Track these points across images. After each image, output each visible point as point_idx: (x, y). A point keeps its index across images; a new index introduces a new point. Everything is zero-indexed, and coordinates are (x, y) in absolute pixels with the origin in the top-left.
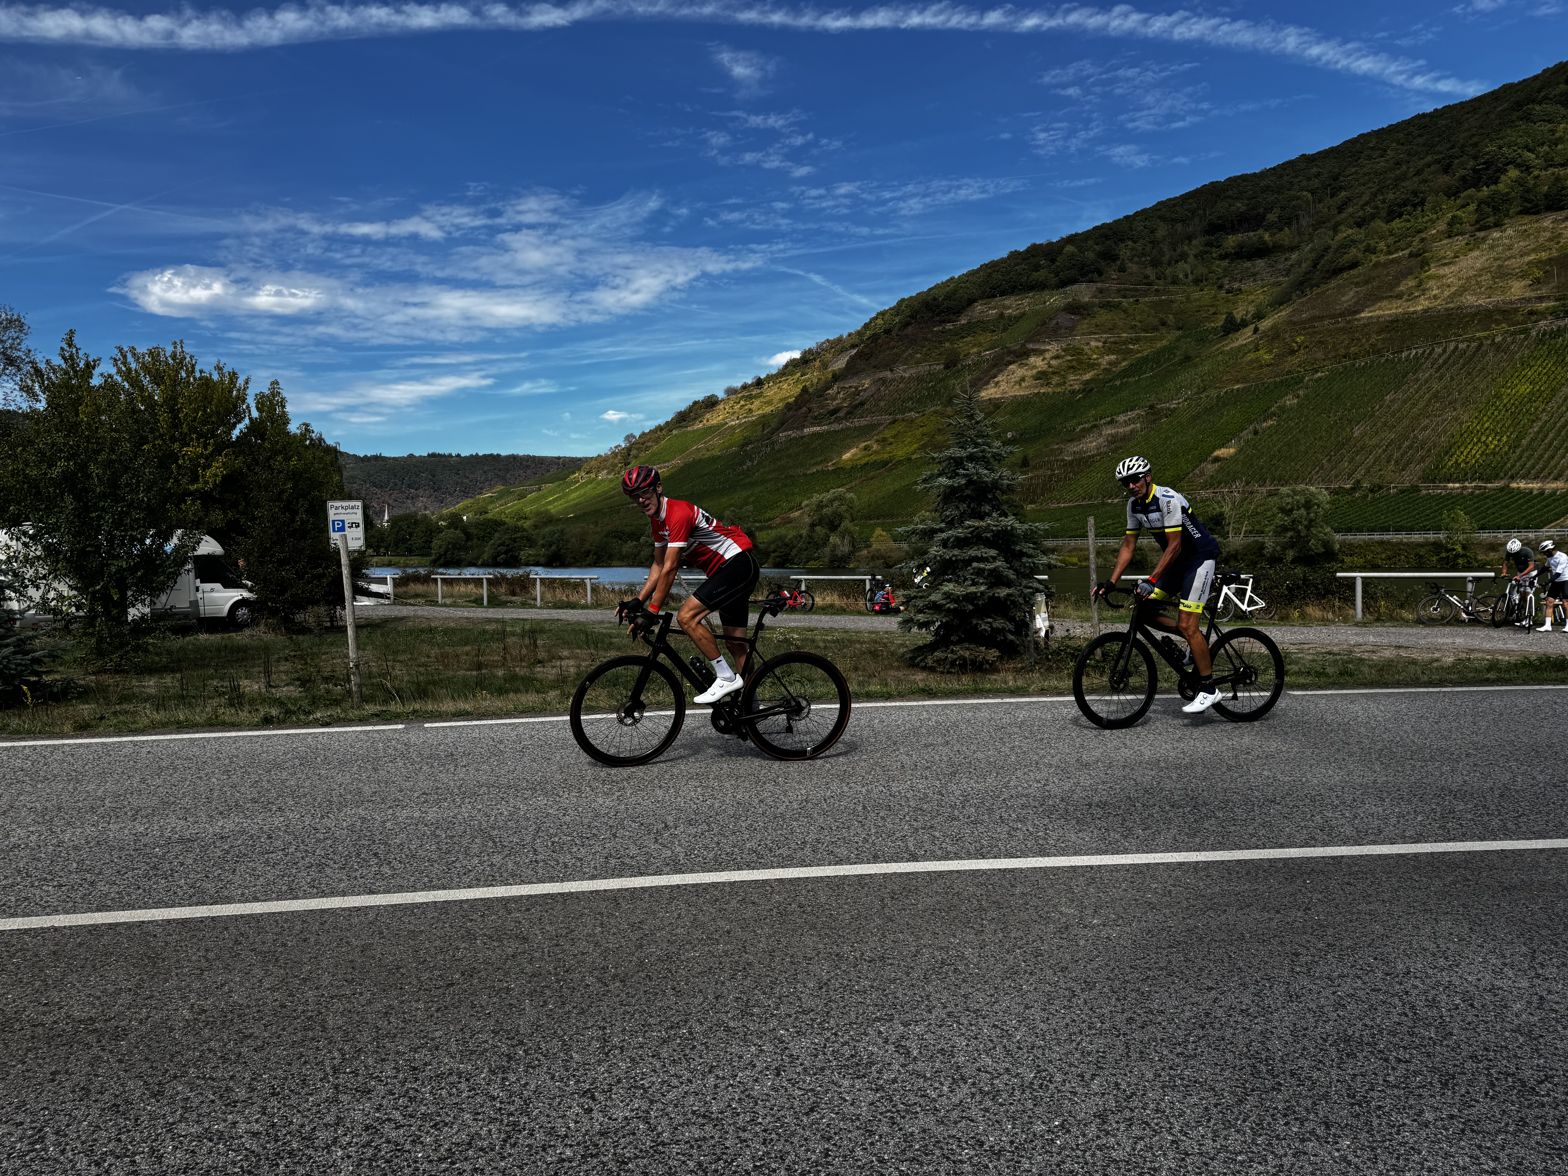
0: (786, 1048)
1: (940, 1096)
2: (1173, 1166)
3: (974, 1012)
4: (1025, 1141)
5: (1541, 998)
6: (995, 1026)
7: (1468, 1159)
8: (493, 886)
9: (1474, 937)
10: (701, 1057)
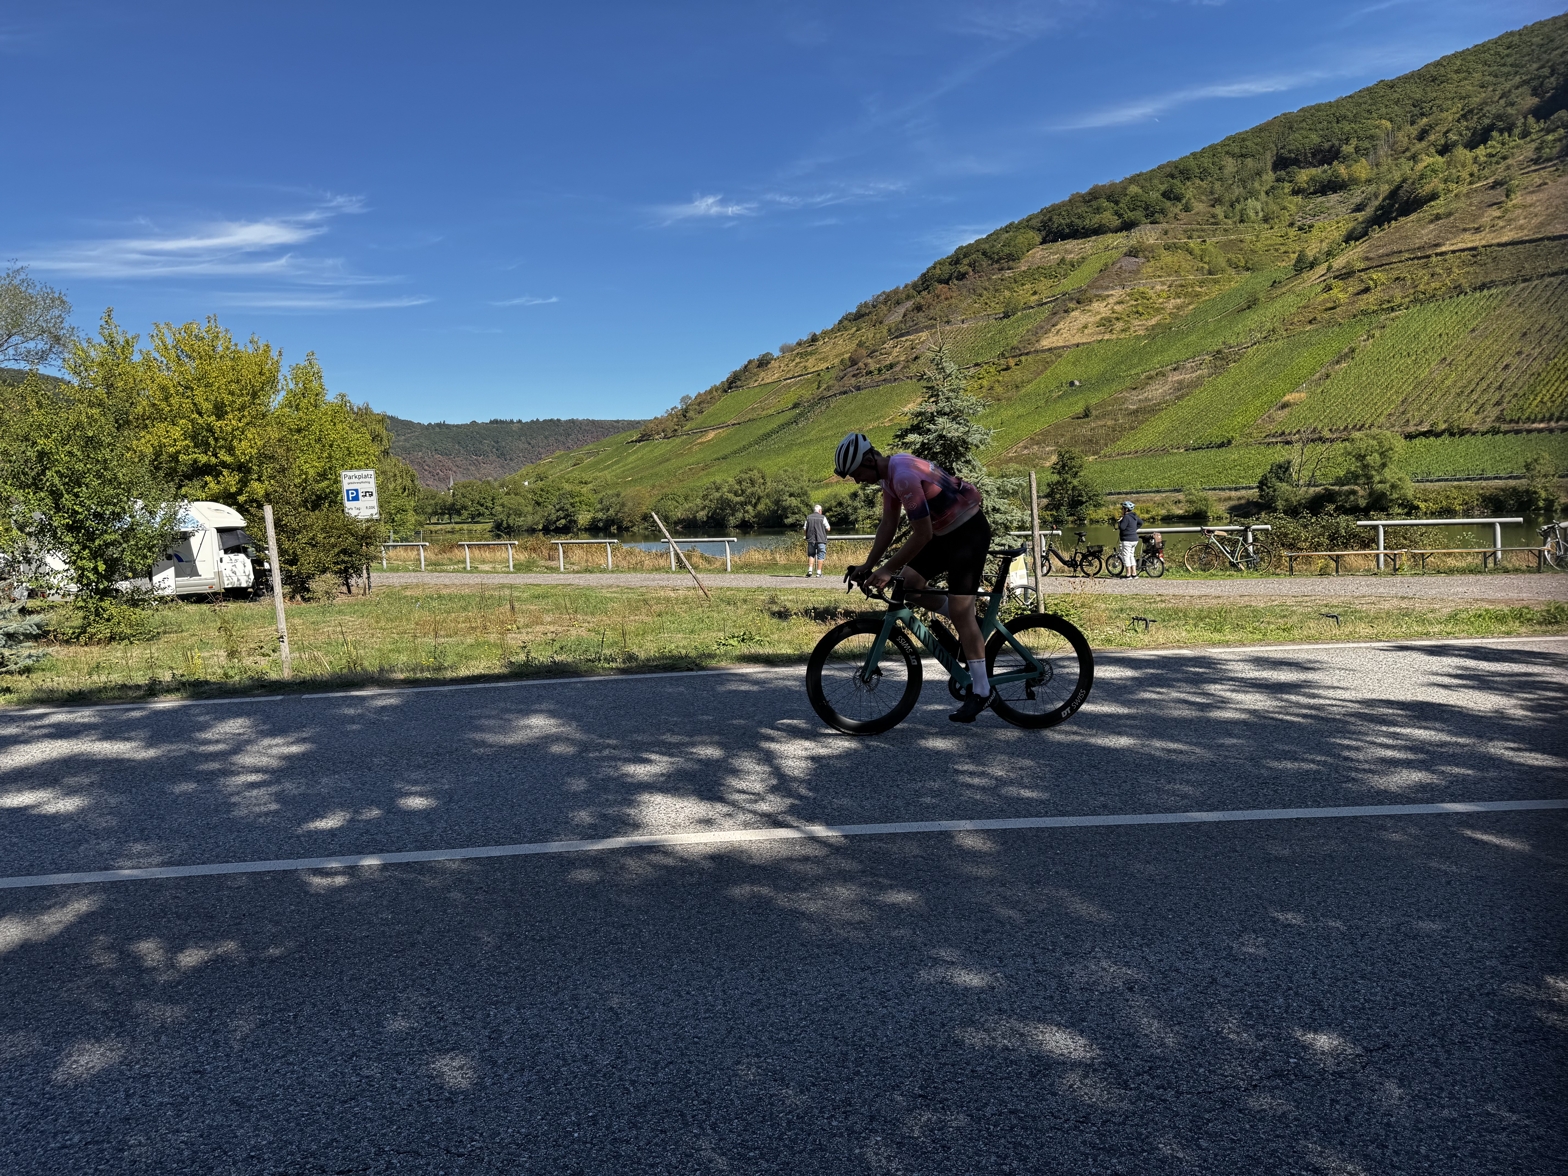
0: (380, 1033)
1: (494, 1084)
2: (674, 1161)
3: (601, 995)
4: (543, 1134)
5: (1214, 981)
6: (611, 1009)
7: (993, 1158)
8: (227, 862)
9: (1192, 912)
10: (285, 1042)
